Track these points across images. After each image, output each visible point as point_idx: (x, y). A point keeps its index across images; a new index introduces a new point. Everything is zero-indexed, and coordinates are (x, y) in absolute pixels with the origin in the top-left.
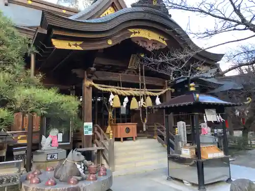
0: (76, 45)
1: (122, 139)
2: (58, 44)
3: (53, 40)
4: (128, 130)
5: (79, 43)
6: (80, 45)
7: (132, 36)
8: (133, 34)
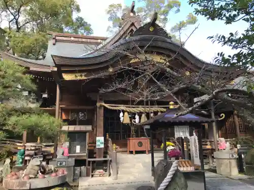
0: (81, 76)
1: (134, 152)
2: (67, 77)
3: (63, 74)
4: (140, 144)
5: (83, 74)
6: (85, 76)
7: (131, 62)
8: (133, 60)
